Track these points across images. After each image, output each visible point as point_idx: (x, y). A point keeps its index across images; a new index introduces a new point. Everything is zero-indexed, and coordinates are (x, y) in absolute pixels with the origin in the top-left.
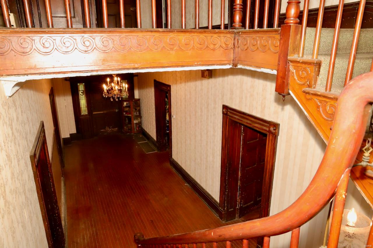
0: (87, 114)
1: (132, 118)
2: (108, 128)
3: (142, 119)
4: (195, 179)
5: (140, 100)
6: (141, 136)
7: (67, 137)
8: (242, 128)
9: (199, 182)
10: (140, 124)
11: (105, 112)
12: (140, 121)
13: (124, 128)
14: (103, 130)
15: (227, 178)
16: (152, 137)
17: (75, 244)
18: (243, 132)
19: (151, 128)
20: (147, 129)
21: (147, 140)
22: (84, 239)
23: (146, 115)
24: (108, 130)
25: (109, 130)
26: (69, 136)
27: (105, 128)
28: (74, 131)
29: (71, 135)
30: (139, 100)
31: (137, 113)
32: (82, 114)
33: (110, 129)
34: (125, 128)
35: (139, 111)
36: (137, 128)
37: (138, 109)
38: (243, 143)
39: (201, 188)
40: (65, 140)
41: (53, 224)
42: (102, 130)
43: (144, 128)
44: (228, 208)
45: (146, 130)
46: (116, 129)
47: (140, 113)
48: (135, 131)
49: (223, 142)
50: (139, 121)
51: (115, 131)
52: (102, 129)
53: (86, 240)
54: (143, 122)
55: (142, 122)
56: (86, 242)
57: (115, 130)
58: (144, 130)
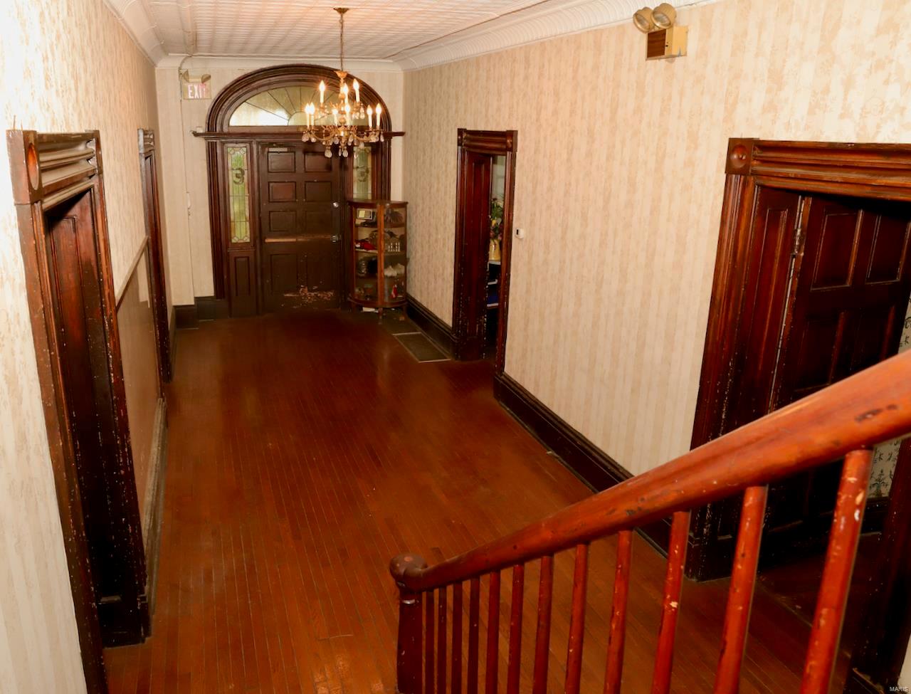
0: (248, 240)
1: (381, 264)
2: (306, 289)
3: (408, 268)
4: (584, 434)
5: (408, 206)
6: (402, 318)
7: (185, 303)
8: (799, 231)
9: (598, 443)
10: (401, 283)
11: (300, 240)
12: (403, 271)
13: (353, 292)
14: (291, 295)
15: (723, 417)
16: (439, 317)
17: (180, 591)
18: (800, 246)
19: (435, 290)
20: (421, 296)
21: (420, 329)
22: (208, 578)
23: (422, 251)
24: (305, 296)
25: (308, 295)
26: (192, 303)
27: (296, 290)
28: (208, 289)
29: (197, 299)
30: (403, 205)
31: (394, 246)
32: (233, 241)
33: (313, 294)
34: (357, 290)
35: (403, 240)
36: (393, 293)
37: (398, 232)
38: (796, 286)
39: (606, 464)
40: (181, 311)
41: (109, 502)
42: (288, 295)
43: (413, 296)
44: (713, 529)
45: (418, 299)
46: (331, 294)
47: (404, 248)
48: (387, 300)
49: (720, 282)
50: (399, 273)
51: (326, 300)
52: (287, 292)
53: (214, 585)
54: (411, 276)
55: (408, 275)
56: (214, 592)
57: (326, 298)
58: (414, 300)
